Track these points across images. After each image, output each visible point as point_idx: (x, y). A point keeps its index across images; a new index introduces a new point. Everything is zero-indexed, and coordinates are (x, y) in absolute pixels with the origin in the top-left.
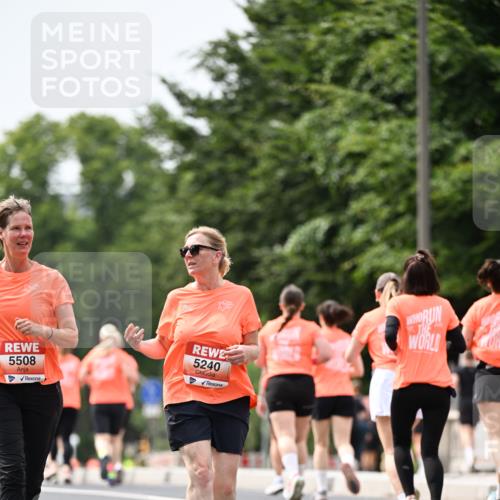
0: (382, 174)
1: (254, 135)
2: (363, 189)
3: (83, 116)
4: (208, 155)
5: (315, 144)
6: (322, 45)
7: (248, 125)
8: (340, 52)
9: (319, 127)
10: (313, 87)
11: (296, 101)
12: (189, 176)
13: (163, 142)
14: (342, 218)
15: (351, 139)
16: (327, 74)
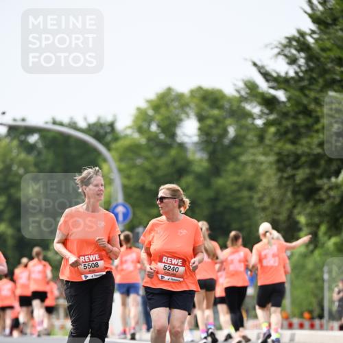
3: (200, 88)
4: (285, 115)
12: (272, 130)
13: (255, 107)
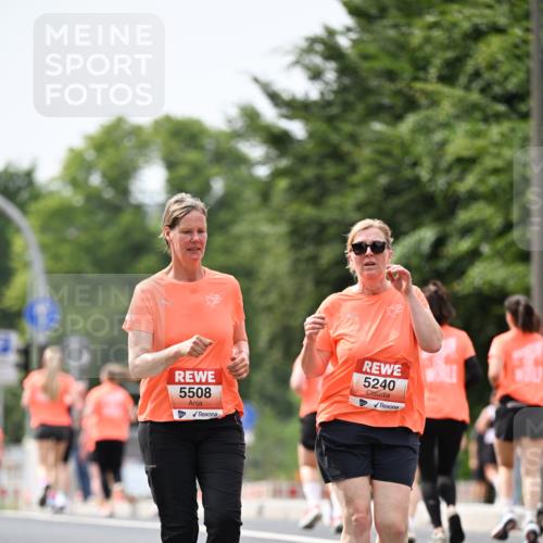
0: (493, 181)
1: (354, 139)
2: (473, 197)
3: (168, 119)
4: (303, 160)
5: (420, 148)
6: (428, 40)
7: (347, 128)
8: (446, 47)
9: (424, 129)
10: (418, 85)
11: (399, 102)
12: (283, 183)
13: (255, 146)
14: (449, 228)
15: (459, 143)
16: (433, 72)
